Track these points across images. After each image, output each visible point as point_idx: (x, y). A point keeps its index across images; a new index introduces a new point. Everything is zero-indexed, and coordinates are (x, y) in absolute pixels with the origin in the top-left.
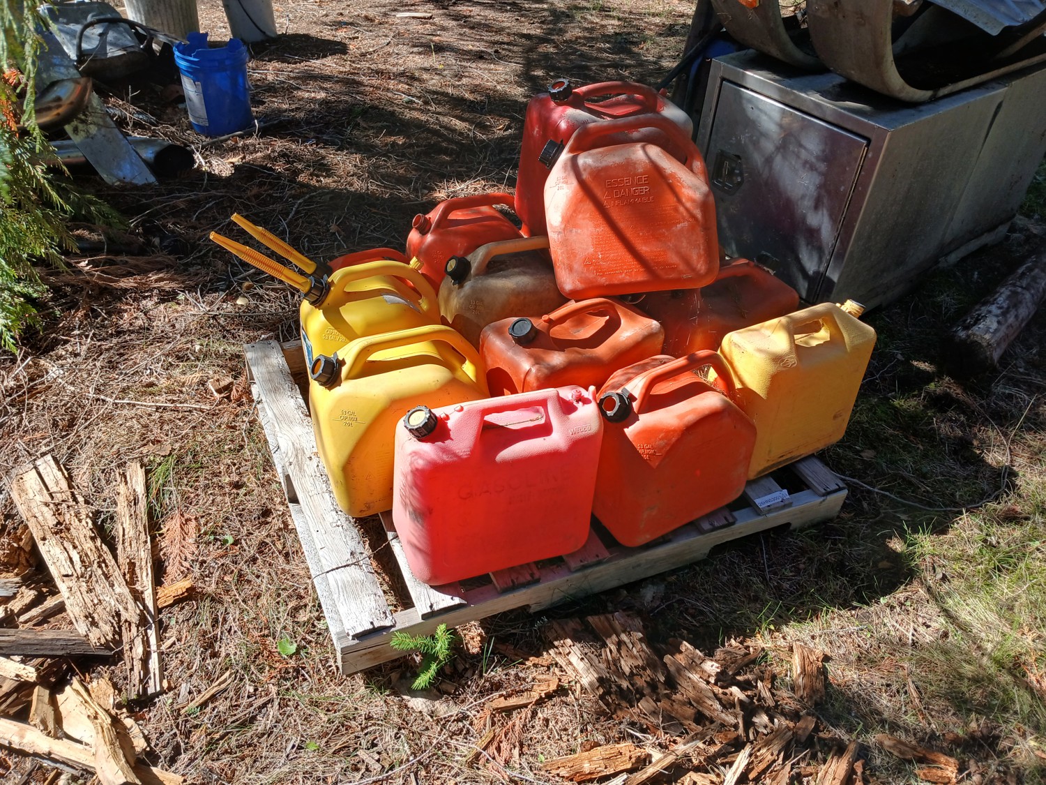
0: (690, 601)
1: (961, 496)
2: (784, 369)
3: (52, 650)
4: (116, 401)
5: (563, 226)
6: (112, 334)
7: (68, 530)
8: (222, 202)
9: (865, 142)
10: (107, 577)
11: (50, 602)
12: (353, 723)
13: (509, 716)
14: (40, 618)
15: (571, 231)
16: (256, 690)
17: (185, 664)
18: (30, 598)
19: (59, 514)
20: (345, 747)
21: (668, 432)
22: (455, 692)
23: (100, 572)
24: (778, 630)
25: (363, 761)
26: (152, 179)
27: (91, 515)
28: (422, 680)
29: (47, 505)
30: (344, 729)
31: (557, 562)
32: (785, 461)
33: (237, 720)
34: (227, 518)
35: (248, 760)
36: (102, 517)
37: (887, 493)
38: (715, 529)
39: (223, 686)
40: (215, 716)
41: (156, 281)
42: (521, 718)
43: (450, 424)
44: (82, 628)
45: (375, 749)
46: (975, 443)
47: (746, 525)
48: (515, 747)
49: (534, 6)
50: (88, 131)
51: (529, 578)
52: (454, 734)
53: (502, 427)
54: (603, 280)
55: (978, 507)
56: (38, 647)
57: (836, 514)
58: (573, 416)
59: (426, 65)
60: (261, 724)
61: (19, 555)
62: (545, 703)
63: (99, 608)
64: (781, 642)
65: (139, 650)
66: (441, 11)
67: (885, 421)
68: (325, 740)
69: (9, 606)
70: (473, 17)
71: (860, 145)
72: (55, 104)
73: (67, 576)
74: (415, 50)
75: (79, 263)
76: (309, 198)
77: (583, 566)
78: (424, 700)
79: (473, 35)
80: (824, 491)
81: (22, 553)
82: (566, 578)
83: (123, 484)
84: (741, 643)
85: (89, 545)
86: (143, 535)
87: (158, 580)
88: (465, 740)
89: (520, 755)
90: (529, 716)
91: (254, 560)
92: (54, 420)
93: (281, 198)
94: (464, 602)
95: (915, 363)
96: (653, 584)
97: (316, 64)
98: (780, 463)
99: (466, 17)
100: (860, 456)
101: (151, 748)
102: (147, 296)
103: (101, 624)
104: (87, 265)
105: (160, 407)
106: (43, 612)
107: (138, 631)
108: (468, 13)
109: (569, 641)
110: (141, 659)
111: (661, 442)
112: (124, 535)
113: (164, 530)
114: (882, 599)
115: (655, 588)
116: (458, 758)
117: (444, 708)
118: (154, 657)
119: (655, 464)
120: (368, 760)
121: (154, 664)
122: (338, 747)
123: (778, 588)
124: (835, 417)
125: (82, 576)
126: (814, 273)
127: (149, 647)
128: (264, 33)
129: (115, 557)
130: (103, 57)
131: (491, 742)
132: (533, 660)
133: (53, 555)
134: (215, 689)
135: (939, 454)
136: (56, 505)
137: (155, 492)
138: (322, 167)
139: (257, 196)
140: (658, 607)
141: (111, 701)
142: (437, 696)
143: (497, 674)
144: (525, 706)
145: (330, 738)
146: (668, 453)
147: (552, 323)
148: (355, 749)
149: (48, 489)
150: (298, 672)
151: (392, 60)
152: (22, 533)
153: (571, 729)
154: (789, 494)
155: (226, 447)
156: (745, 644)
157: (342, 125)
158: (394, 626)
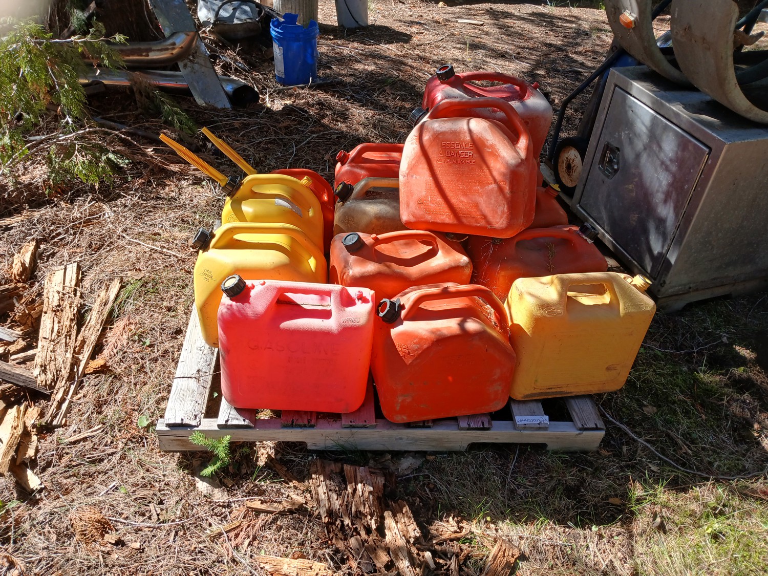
0: (435, 479)
1: (719, 466)
2: (548, 316)
3: (18, 381)
4: (131, 240)
5: (407, 172)
6: (153, 198)
7: (62, 311)
8: (263, 128)
9: (707, 150)
10: (66, 345)
11: (30, 352)
12: (157, 485)
13: (257, 516)
14: (22, 360)
15: (412, 176)
16: (112, 442)
17: (81, 412)
18: (21, 346)
19: (62, 300)
20: (144, 498)
21: (421, 339)
22: (232, 487)
23: (64, 341)
24: (495, 523)
25: (150, 511)
26: (228, 106)
27: (79, 305)
28: (208, 471)
29: (58, 292)
30: (149, 486)
31: (335, 417)
32: (553, 393)
33: (93, 457)
34: (154, 329)
35: (85, 485)
36: (86, 308)
37: (649, 446)
38: (469, 429)
39: (94, 434)
40: (80, 451)
41: (194, 170)
42: (263, 520)
43: (253, 293)
44: (36, 371)
45: (161, 506)
46: (756, 426)
47: (500, 433)
48: (249, 538)
49: (565, 25)
50: (193, 68)
51: (306, 422)
52: (216, 515)
53: (298, 305)
54: (429, 218)
55: (729, 480)
56: (11, 376)
57: (595, 449)
58: (350, 309)
59: (460, 57)
60: (105, 465)
61: (28, 318)
62: (286, 515)
63: (52, 363)
64: (492, 533)
65: (59, 396)
66: (492, 22)
67: (680, 387)
68: (134, 489)
69: (9, 348)
70: (514, 28)
71: (703, 152)
72: (171, 47)
73: (45, 338)
74: (458, 46)
75: (147, 149)
76: (322, 135)
77: (351, 425)
78: (208, 485)
79: (507, 41)
80: (581, 426)
81: (30, 318)
82: (336, 431)
83: (105, 291)
84: (458, 522)
85: (67, 323)
86: (99, 325)
87: (93, 357)
88: (220, 522)
89: (249, 545)
90: (270, 520)
91: (156, 360)
92: (91, 243)
93: (303, 131)
94: (252, 425)
95: (737, 348)
96: (414, 457)
97: (384, 47)
98: (548, 394)
99: (508, 27)
100: (643, 410)
101: (36, 458)
102: (187, 179)
103: (49, 373)
104: (152, 151)
105: (153, 249)
106: (25, 357)
107: (66, 383)
108: (512, 25)
109: (322, 478)
110: (58, 402)
111: (415, 346)
112: (88, 323)
113: (115, 325)
114: (594, 526)
115: (414, 460)
116: (208, 531)
117: (220, 496)
118: (67, 402)
119: (408, 361)
120: (153, 512)
121: (64, 406)
122: (139, 496)
123: (512, 491)
124: (608, 369)
125: (53, 341)
126: (658, 253)
127: (67, 396)
128: (357, 22)
129: (77, 336)
130: (230, 23)
131: (234, 529)
132: (295, 483)
133: (47, 324)
134: (89, 434)
135: (718, 427)
136: (64, 294)
137: (120, 300)
138: (343, 116)
139: (287, 128)
140: (408, 475)
141: (32, 422)
142: (219, 485)
143: (266, 485)
144: (271, 512)
145: (138, 489)
146: (420, 356)
147: (378, 242)
148: (150, 502)
149: (64, 284)
150: (142, 439)
151: (437, 51)
152: (37, 306)
153: (294, 540)
154: (549, 421)
155: (177, 283)
156: (461, 524)
157: (374, 90)
158: (197, 426)
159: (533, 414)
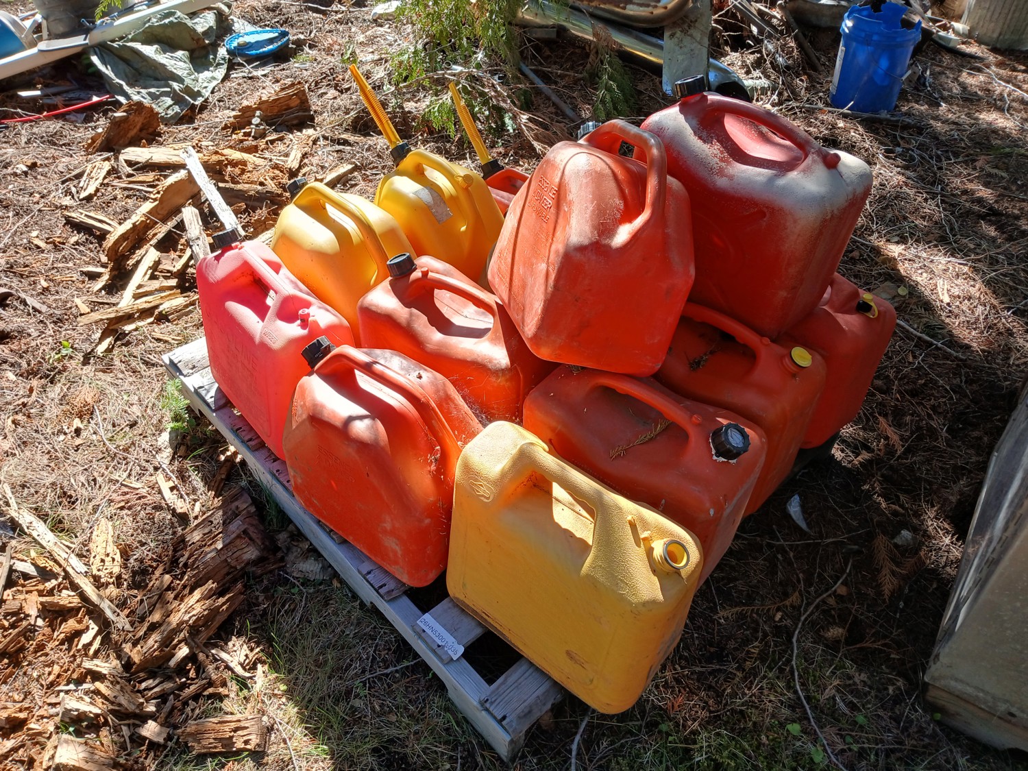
2: (469, 488)
21: (304, 405)
22: (178, 455)
38: (367, 580)
43: (228, 253)
47: (396, 618)
48: (126, 503)
50: (681, 41)
51: (246, 439)
58: (280, 324)
72: (654, 3)
77: (275, 474)
78: (169, 439)
80: (482, 700)
84: (259, 660)
89: (119, 508)
94: (213, 406)
111: (300, 409)
117: (164, 456)
119: (294, 425)
124: (569, 655)
132: (213, 494)
140: (292, 577)
142: (173, 446)
146: (300, 425)
154: (462, 658)
156: (258, 664)
158: (185, 376)
159: (452, 631)
